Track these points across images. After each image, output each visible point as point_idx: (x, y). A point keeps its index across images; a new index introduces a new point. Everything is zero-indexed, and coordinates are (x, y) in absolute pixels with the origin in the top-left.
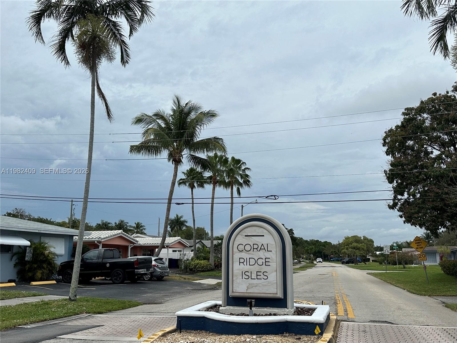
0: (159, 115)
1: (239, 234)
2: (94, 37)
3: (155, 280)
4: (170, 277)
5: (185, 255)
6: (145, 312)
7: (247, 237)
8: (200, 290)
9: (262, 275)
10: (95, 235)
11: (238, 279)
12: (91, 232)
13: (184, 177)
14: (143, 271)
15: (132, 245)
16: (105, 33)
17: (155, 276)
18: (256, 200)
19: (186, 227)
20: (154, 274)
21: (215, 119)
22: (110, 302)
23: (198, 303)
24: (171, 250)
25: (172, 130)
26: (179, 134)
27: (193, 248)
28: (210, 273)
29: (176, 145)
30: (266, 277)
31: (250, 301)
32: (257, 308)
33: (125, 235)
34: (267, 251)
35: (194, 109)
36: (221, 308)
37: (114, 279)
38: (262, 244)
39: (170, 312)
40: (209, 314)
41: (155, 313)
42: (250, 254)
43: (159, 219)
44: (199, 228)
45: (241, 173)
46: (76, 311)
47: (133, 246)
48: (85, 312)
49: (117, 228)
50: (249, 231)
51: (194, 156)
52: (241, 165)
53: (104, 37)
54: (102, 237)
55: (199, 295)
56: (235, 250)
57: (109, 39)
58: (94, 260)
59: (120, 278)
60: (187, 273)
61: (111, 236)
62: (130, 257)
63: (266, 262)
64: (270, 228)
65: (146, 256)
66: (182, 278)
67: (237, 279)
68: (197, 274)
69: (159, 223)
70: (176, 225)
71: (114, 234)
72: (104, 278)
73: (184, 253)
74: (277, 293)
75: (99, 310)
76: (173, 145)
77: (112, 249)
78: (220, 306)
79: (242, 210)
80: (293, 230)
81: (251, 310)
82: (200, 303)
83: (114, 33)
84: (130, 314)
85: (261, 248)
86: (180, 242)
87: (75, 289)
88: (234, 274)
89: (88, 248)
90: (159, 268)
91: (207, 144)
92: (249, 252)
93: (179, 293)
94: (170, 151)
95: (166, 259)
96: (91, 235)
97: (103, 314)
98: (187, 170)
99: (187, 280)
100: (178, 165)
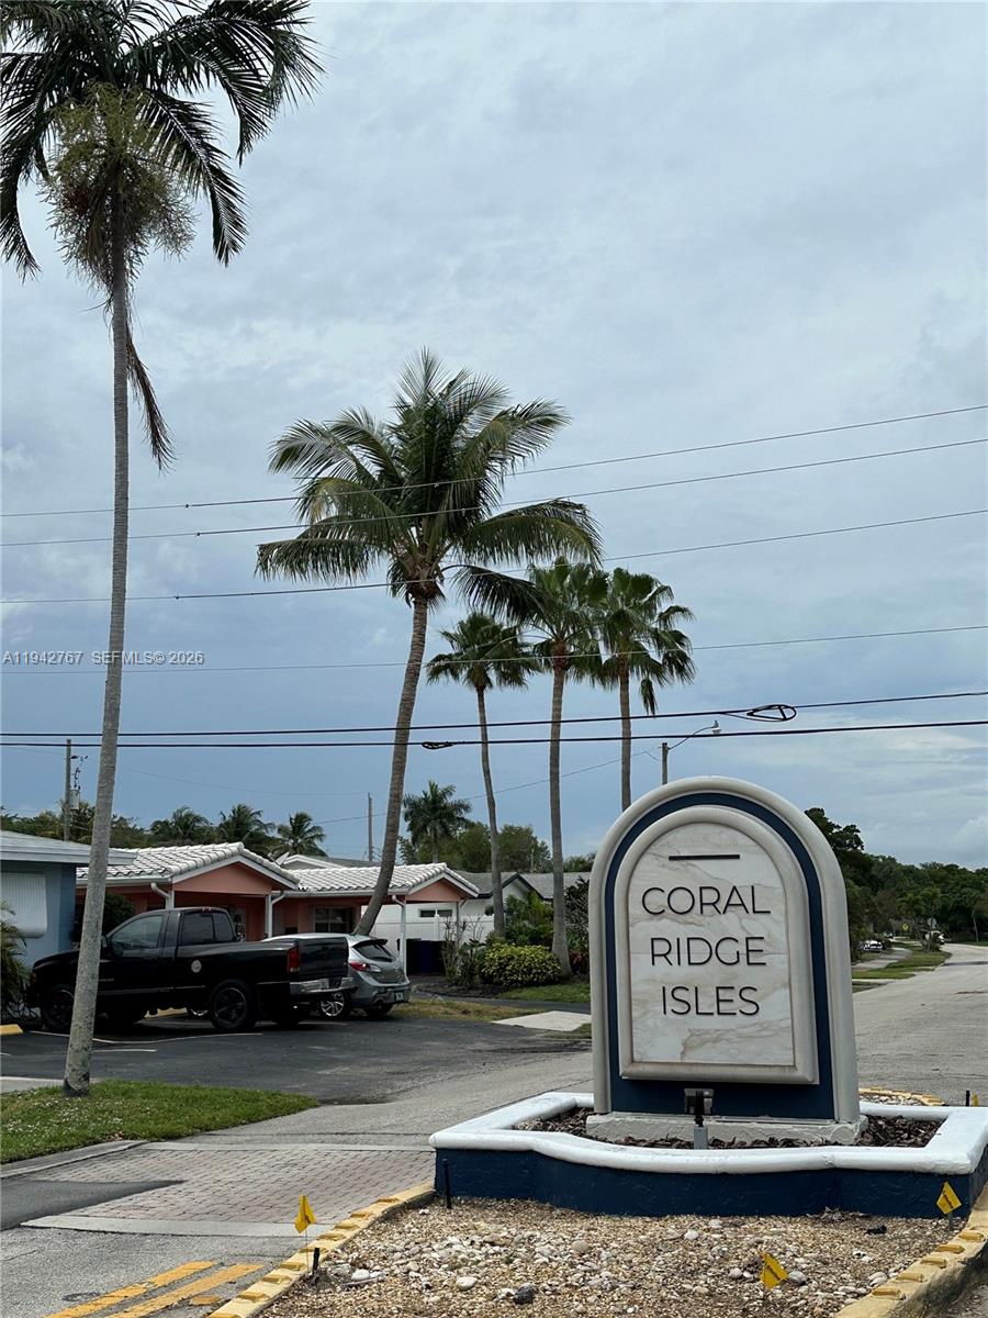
0: (353, 431)
1: (649, 851)
2: (116, 164)
3: (360, 1019)
4: (414, 1005)
5: (464, 928)
6: (328, 1133)
7: (676, 864)
8: (523, 1051)
9: (736, 998)
10: (150, 863)
11: (649, 1016)
12: (134, 851)
13: (448, 649)
14: (316, 987)
15: (279, 896)
16: (152, 150)
17: (362, 1004)
18: (716, 725)
19: (466, 827)
20: (358, 995)
21: (556, 435)
22: (204, 1098)
23: (513, 1098)
24: (413, 911)
25: (400, 482)
26: (427, 496)
27: (491, 902)
28: (557, 991)
29: (419, 536)
30: (752, 1009)
31: (694, 1095)
32: (724, 1118)
33: (254, 861)
34: (751, 911)
35: (476, 402)
36: (590, 1120)
37: (221, 1016)
38: (734, 888)
39: (415, 1131)
40: (548, 1141)
41: (361, 1136)
42: (691, 923)
43: (370, 800)
44: (511, 828)
45: (654, 626)
46: (89, 1133)
47: (281, 898)
48: (120, 1136)
49: (227, 836)
50: (682, 842)
51: (481, 571)
52: (653, 597)
53: (152, 161)
54: (174, 868)
55: (515, 1070)
56: (636, 909)
57: (167, 170)
58: (147, 951)
59: (240, 1013)
60: (472, 992)
61: (205, 864)
62: (273, 936)
63: (752, 952)
64: (760, 827)
65: (327, 931)
66: (456, 1008)
67: (645, 1014)
68: (508, 993)
69: (370, 816)
70: (429, 821)
71: (213, 855)
72: (184, 1010)
73: (462, 919)
74: (794, 1066)
75: (167, 1127)
76: (407, 537)
77: (210, 908)
78: (589, 1110)
79: (665, 760)
80: (858, 831)
81: (701, 1125)
82: (521, 1100)
83: (185, 145)
84: (276, 1138)
85: (732, 902)
86: (443, 882)
87: (83, 1054)
88: (633, 997)
89: (126, 909)
90: (375, 975)
91: (528, 528)
92: (687, 917)
93: (448, 1063)
94: (398, 557)
95: (398, 941)
96: (135, 862)
97: (183, 1140)
98: (461, 623)
99: (473, 1018)
100: (425, 605)
